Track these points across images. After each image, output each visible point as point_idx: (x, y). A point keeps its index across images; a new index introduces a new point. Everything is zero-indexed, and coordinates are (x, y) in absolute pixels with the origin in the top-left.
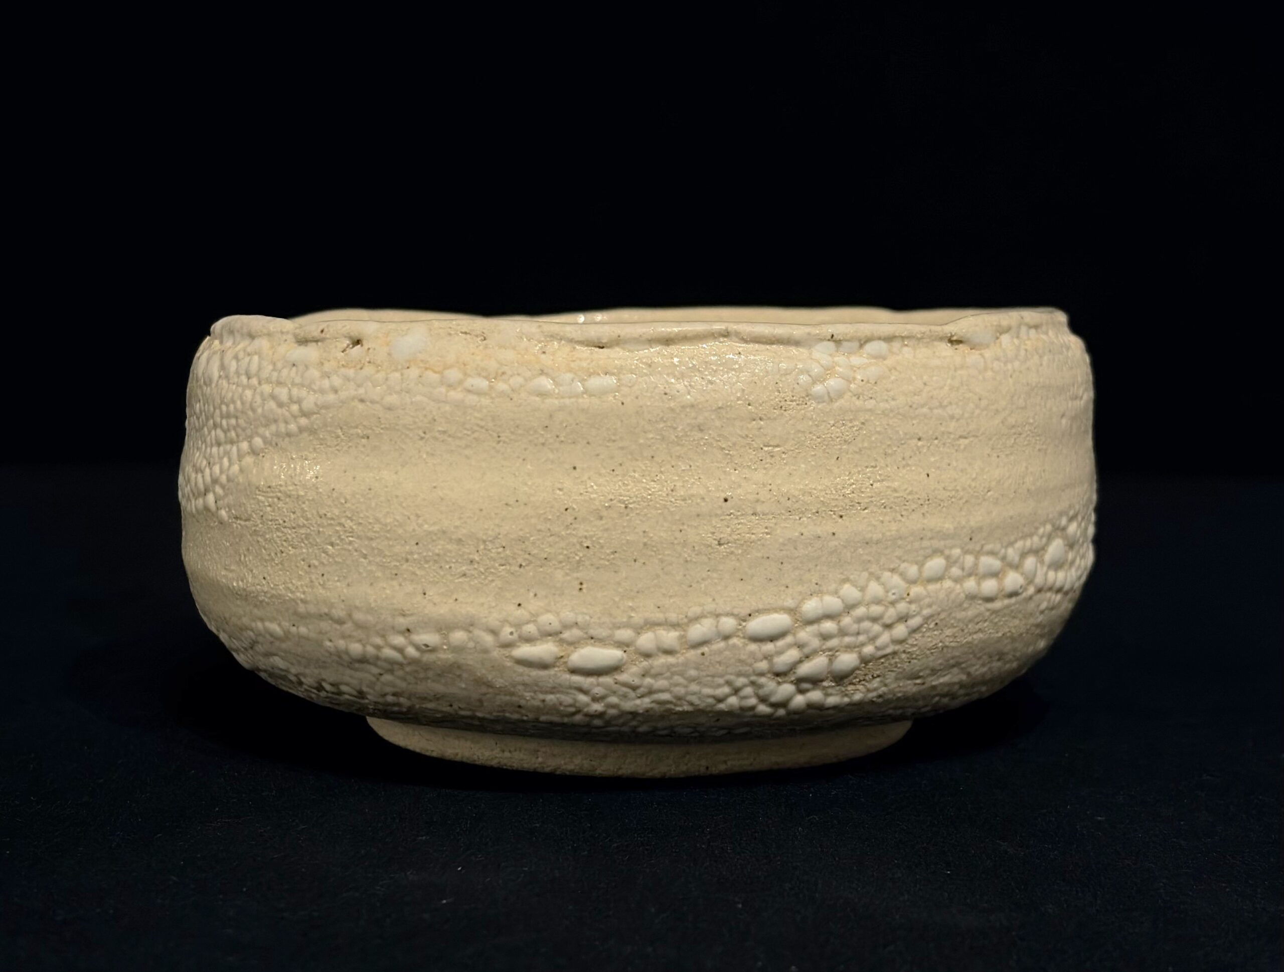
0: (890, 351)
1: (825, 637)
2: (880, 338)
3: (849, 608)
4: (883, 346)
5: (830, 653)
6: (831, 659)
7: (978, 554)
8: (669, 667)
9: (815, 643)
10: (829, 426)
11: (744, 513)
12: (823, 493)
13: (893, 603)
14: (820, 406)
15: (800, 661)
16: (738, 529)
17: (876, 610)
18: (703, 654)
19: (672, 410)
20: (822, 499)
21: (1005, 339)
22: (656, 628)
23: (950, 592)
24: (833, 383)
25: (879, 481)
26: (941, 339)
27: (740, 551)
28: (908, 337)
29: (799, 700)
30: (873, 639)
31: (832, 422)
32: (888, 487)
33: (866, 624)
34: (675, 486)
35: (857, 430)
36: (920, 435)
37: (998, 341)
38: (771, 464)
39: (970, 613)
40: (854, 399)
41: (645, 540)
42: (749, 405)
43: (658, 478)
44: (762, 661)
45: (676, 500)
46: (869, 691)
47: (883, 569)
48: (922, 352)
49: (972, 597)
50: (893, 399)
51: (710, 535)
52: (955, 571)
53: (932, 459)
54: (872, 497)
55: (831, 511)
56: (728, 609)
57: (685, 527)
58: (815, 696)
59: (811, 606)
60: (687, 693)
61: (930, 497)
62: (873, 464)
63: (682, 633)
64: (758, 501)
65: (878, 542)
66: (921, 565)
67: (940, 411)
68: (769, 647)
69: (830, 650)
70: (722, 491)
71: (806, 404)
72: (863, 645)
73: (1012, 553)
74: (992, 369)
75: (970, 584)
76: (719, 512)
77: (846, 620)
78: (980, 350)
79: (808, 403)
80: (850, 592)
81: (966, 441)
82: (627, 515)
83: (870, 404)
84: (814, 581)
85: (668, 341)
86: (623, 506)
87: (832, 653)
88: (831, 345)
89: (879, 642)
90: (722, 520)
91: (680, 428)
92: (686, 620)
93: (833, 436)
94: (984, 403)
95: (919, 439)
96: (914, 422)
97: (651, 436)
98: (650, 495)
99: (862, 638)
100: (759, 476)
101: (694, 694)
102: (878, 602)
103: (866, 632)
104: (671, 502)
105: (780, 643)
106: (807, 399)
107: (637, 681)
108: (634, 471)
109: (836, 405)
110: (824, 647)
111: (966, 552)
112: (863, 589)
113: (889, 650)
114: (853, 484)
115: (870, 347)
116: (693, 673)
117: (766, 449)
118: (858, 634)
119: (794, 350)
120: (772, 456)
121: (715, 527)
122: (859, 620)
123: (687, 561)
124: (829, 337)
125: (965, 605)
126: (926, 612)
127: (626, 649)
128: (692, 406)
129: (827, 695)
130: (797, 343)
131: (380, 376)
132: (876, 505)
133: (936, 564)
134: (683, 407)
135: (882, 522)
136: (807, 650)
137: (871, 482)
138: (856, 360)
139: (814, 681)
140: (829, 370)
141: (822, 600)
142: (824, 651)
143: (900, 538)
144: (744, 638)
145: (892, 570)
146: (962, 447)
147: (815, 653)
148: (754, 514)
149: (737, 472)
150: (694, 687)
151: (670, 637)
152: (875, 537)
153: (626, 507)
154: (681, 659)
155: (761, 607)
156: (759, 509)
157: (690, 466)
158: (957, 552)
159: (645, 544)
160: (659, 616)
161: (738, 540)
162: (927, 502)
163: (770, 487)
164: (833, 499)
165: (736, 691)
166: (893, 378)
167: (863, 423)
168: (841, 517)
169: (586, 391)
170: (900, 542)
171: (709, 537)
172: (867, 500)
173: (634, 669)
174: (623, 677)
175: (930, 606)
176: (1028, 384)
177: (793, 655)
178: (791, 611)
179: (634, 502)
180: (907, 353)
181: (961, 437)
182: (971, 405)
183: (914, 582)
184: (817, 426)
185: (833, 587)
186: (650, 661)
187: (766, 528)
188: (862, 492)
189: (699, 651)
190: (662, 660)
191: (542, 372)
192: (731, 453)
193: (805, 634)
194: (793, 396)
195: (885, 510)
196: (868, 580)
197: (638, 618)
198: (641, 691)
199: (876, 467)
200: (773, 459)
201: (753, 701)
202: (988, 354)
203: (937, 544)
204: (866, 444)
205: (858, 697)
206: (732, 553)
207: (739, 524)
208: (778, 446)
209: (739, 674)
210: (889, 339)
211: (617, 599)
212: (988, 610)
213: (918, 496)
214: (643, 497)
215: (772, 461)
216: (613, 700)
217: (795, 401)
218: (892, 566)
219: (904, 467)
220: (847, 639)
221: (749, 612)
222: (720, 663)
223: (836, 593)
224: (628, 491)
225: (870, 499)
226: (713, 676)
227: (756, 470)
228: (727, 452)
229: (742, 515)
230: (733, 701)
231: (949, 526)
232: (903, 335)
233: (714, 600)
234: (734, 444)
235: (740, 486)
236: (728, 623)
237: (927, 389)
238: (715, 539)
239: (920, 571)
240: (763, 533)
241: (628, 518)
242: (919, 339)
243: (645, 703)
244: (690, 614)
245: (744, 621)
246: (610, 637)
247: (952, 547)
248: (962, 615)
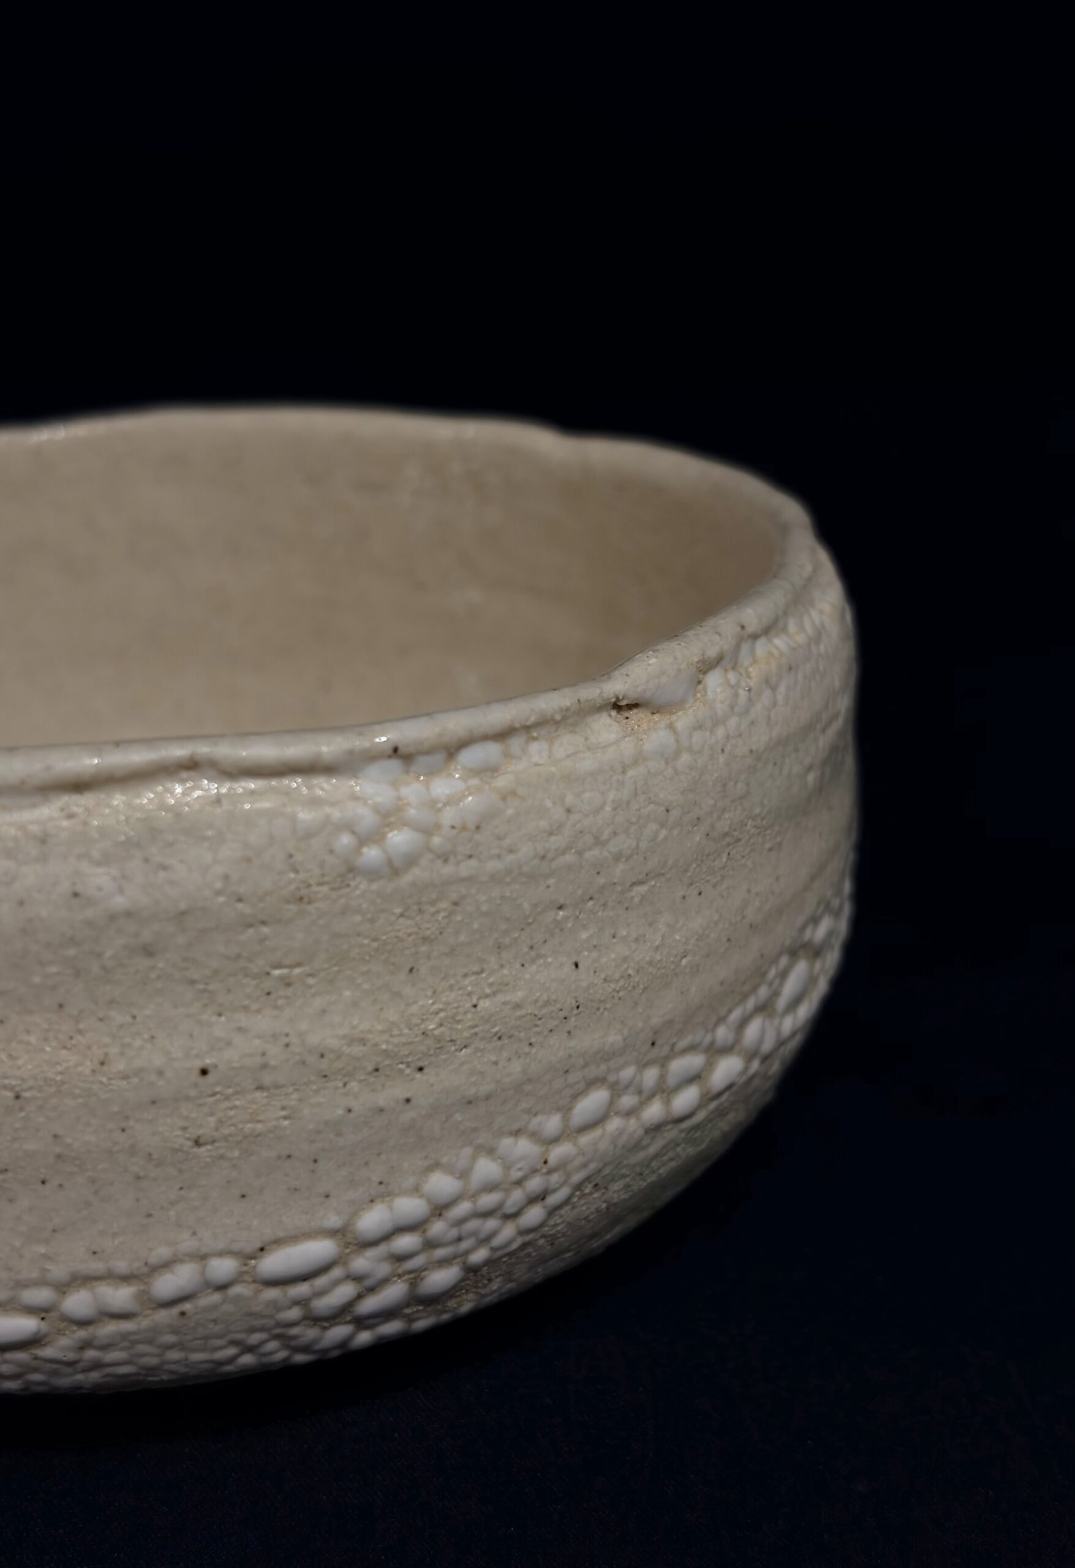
0: (507, 755)
1: (401, 1258)
2: (486, 738)
3: (439, 1210)
4: (490, 751)
5: (412, 1276)
6: (413, 1284)
7: (663, 1063)
8: (125, 1336)
9: (384, 1269)
10: (393, 918)
11: (239, 1089)
12: (385, 1037)
13: (519, 1183)
14: (375, 887)
15: (360, 1297)
16: (231, 1118)
17: (488, 1200)
18: (183, 1314)
19: (90, 924)
20: (384, 1047)
21: (714, 680)
22: (95, 1284)
23: (621, 1132)
24: (399, 839)
25: (487, 996)
26: (599, 709)
27: (236, 1153)
28: (537, 725)
29: (364, 1338)
30: (487, 1240)
31: (398, 911)
32: (505, 1003)
33: (473, 1225)
34: (106, 1054)
35: (444, 917)
36: (562, 901)
37: (700, 687)
38: (287, 998)
39: (652, 1150)
40: (439, 863)
41: (58, 1150)
42: (240, 900)
43: (73, 1042)
44: (290, 1308)
45: (110, 1079)
46: (484, 1296)
47: (500, 1133)
48: (566, 743)
49: (655, 1129)
50: (511, 851)
51: (179, 1133)
52: (627, 1101)
53: (584, 935)
54: (476, 1026)
55: (402, 1063)
56: (221, 1245)
57: (131, 1123)
58: (392, 1328)
59: (372, 1220)
60: (163, 1363)
61: (581, 1000)
62: (476, 968)
63: (142, 1288)
64: (265, 1066)
65: (487, 1098)
66: (566, 1110)
67: (596, 852)
68: (302, 1289)
69: (410, 1272)
70: (197, 1056)
71: (348, 885)
72: (467, 1252)
73: (723, 1034)
74: (690, 749)
75: (654, 1111)
76: (193, 1093)
77: (437, 1228)
78: (671, 713)
79: (353, 884)
80: (441, 1184)
81: (643, 889)
82: (21, 1109)
83: (467, 868)
84: (376, 1179)
85: (79, 786)
86: (10, 1095)
87: (416, 1276)
88: (395, 764)
89: (497, 1241)
90: (200, 1105)
91: (109, 953)
92: (145, 1270)
93: (400, 934)
94: (675, 813)
95: (560, 908)
96: (551, 881)
97: (54, 969)
98: (61, 1073)
99: (465, 1245)
100: (263, 1023)
101: (176, 1362)
102: (490, 1187)
103: (473, 1234)
104: (101, 1083)
105: (321, 1282)
106: (350, 876)
107: (71, 1356)
108: (28, 1032)
109: (407, 879)
110: (400, 1271)
111: (644, 1066)
112: (464, 1175)
113: (515, 1246)
114: (441, 1010)
115: (470, 756)
116: (171, 1339)
117: (277, 972)
118: (459, 1239)
119: (323, 786)
120: (289, 985)
121: (187, 1118)
122: (461, 1222)
123: (138, 1178)
124: (390, 752)
125: (644, 1143)
126: (577, 1178)
127: (43, 1315)
128: (129, 914)
129: (410, 1319)
130: (328, 769)
132: (483, 1039)
133: (595, 1100)
134: (113, 917)
135: (496, 1063)
136: (368, 1283)
137: (474, 1001)
138: (442, 787)
139: (387, 1314)
140: (390, 817)
141: (391, 1208)
142: (400, 1276)
143: (529, 1080)
144: (254, 1281)
145: (517, 1133)
146: (637, 900)
147: (384, 1282)
148: (260, 1088)
149: (223, 1019)
150: (174, 1355)
151: (120, 1296)
152: (486, 1088)
153: (17, 1097)
154: (144, 1323)
155: (281, 1234)
156: (267, 1079)
157: (134, 1017)
158: (628, 1073)
159: (59, 1156)
160: (97, 1266)
161: (230, 1135)
162: (575, 1012)
163: (286, 1040)
164: (404, 1044)
165: (251, 1349)
166: (510, 812)
167: (455, 904)
168: (421, 1069)
170: (528, 1088)
171: (177, 1136)
172: (466, 1034)
173: (64, 1341)
174: (48, 1352)
175: (585, 1165)
176: (751, 751)
177: (345, 1292)
178: (332, 1233)
179: (31, 1088)
180: (537, 751)
181: (634, 884)
182: (653, 827)
183: (555, 1140)
184: (372, 921)
185: (410, 1181)
186: (91, 1330)
187: (283, 1108)
188: (459, 1022)
189: (175, 1311)
190: (110, 1329)
192: (211, 987)
193: (361, 1263)
194: (323, 875)
195: (499, 1043)
196: (474, 1158)
197: (58, 1271)
198: (80, 1366)
199: (482, 971)
200: (291, 989)
201: (281, 1355)
202: (683, 721)
203: (593, 1071)
204: (462, 938)
205: (466, 1308)
206: (222, 1157)
207: (231, 1109)
208: (299, 965)
209: (252, 1330)
210: (502, 735)
211: (17, 1244)
212: (682, 1131)
213: (559, 1006)
214: (46, 1080)
215: (289, 991)
216: (37, 1377)
217: (327, 883)
218: (515, 1127)
219: (533, 961)
220: (440, 1253)
221: (258, 1245)
222: (215, 1321)
223: (416, 1190)
224: (19, 1068)
225: (473, 1031)
226: (206, 1338)
227: (258, 1011)
228: (201, 986)
229: (236, 1093)
230: (247, 1359)
231: (614, 1038)
232: (529, 723)
233: (194, 1234)
234: (216, 972)
235: (229, 1044)
236: (223, 1267)
237: (574, 817)
238: (188, 1139)
239: (566, 1120)
240: (278, 1119)
241: (22, 1114)
242: (557, 723)
243: (95, 1376)
244: (153, 1259)
245: (254, 1258)
246: (12, 1300)
247: (619, 1069)
248: (642, 1155)
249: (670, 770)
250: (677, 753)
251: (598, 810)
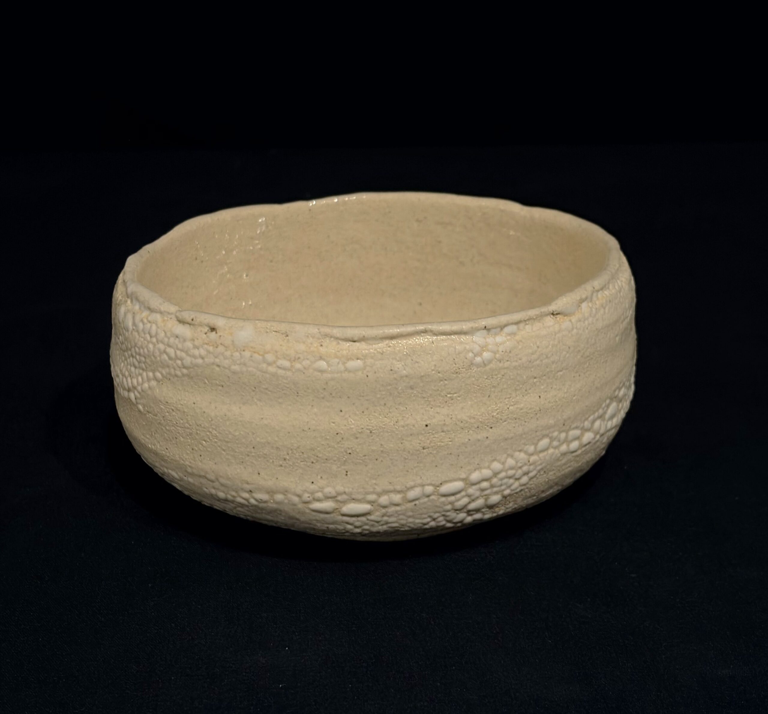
0: (518, 329)
1: (483, 490)
2: (512, 324)
3: (496, 474)
4: (514, 328)
5: (486, 497)
6: (486, 500)
7: (567, 432)
8: (397, 512)
9: (478, 493)
10: (484, 379)
11: (437, 431)
12: (481, 417)
13: (520, 468)
14: (479, 369)
15: (469, 503)
16: (434, 440)
17: (511, 472)
18: (415, 505)
19: (395, 379)
20: (480, 420)
21: (584, 305)
22: (389, 493)
23: (553, 454)
24: (486, 355)
25: (512, 405)
26: (547, 315)
27: (435, 452)
28: (528, 320)
29: (469, 519)
30: (509, 487)
31: (485, 377)
32: (517, 408)
33: (505, 481)
34: (398, 420)
35: (499, 380)
36: (536, 376)
37: (580, 308)
38: (452, 403)
39: (563, 461)
40: (498, 362)
41: (382, 449)
42: (439, 373)
43: (388, 415)
44: (448, 505)
45: (399, 427)
46: (507, 508)
47: (515, 451)
48: (537, 325)
49: (564, 454)
50: (520, 359)
51: (418, 445)
52: (555, 443)
53: (542, 387)
54: (508, 415)
55: (486, 425)
56: (429, 482)
57: (404, 441)
58: (478, 516)
59: (475, 476)
60: (407, 523)
61: (541, 408)
62: (509, 396)
63: (404, 495)
64: (444, 424)
65: (512, 438)
66: (536, 445)
67: (546, 360)
68: (452, 498)
69: (486, 495)
70: (425, 421)
71: (471, 369)
72: (504, 490)
73: (587, 424)
74: (576, 328)
75: (564, 448)
76: (423, 432)
77: (495, 480)
78: (570, 316)
79: (472, 368)
80: (496, 466)
81: (561, 373)
82: (372, 436)
83: (507, 364)
84: (477, 463)
85: (392, 337)
86: (369, 431)
87: (487, 497)
88: (485, 331)
89: (513, 487)
90: (425, 436)
91: (400, 388)
92: (405, 489)
93: (486, 385)
94: (572, 349)
95: (535, 378)
96: (532, 369)
97: (384, 393)
98: (384, 425)
99: (503, 487)
100: (445, 411)
101: (410, 523)
102: (512, 468)
103: (506, 484)
104: (396, 428)
105: (458, 496)
106: (472, 366)
107: (379, 519)
108: (375, 412)
109: (488, 368)
110: (482, 495)
111: (560, 432)
112: (503, 464)
113: (518, 490)
114: (498, 409)
115: (507, 330)
116: (410, 514)
117: (449, 395)
118: (501, 485)
119: (463, 338)
120: (452, 399)
121: (421, 440)
122: (502, 479)
123: (406, 459)
124: (484, 328)
125: (561, 458)
126: (539, 468)
127: (372, 504)
128: (407, 376)
129: (484, 514)
130: (465, 333)
131: (228, 353)
132: (511, 419)
133: (545, 442)
134: (402, 377)
135: (514, 427)
136: (473, 498)
137: (508, 407)
138: (499, 339)
139: (477, 510)
140: (484, 348)
141: (481, 472)
142: (482, 496)
143: (525, 434)
144: (438, 495)
145: (520, 451)
146: (559, 377)
147: (477, 498)
148: (443, 432)
149: (432, 410)
150: (411, 520)
151: (397, 498)
152: (512, 435)
153: (371, 432)
154: (403, 507)
155: (447, 479)
156: (445, 429)
157: (406, 408)
158: (556, 434)
159: (382, 451)
160: (391, 488)
161: (434, 446)
162: (539, 412)
163: (451, 417)
164: (487, 419)
165: (434, 520)
166: (520, 347)
167: (503, 375)
168: (491, 428)
169: (346, 370)
170: (524, 436)
171: (418, 446)
172: (506, 417)
173: (378, 513)
174: (372, 517)
175: (541, 464)
176: (597, 329)
177: (465, 500)
178: (463, 480)
179: (375, 430)
180: (528, 328)
181: (558, 371)
182: (564, 353)
183: (532, 454)
184: (478, 380)
185: (487, 464)
186: (387, 509)
187: (450, 438)
188: (503, 413)
189: (414, 503)
190: (393, 509)
191: (321, 358)
192: (429, 400)
193: (471, 491)
194: (463, 366)
195: (515, 421)
196: (507, 458)
197: (378, 489)
198: (382, 523)
199: (511, 397)
200: (453, 401)
201: (444, 523)
202: (574, 319)
203: (545, 432)
204: (505, 386)
205: (501, 512)
206: (431, 453)
207: (434, 438)
208: (455, 393)
209: (436, 512)
210: (517, 323)
211: (367, 479)
212: (573, 456)
213: (534, 410)
214: (380, 427)
215: (452, 402)
216: (366, 527)
217: (465, 368)
218: (520, 449)
219: (526, 395)
220: (495, 489)
221: (440, 482)
222: (425, 508)
223: (489, 467)
224: (372, 423)
225: (507, 416)
226: (421, 514)
227: (443, 407)
228: (426, 399)
229: (436, 433)
230: (433, 524)
231: (552, 422)
232: (526, 319)
233: (421, 478)
234: (431, 395)
235: (434, 417)
236: (429, 489)
237: (539, 349)
238: (421, 447)
239: (535, 448)
240: (447, 442)
241: (372, 438)
242: (534, 319)
243: (385, 527)
244: (408, 486)
245: (438, 487)
246: (363, 498)
247: (553, 432)
248: (559, 463)
249: (570, 335)
250: (573, 329)
251: (547, 347)
